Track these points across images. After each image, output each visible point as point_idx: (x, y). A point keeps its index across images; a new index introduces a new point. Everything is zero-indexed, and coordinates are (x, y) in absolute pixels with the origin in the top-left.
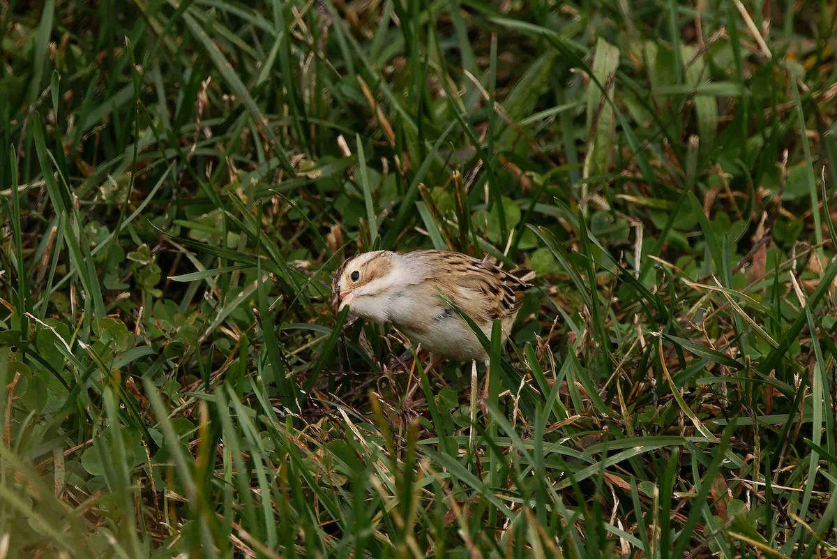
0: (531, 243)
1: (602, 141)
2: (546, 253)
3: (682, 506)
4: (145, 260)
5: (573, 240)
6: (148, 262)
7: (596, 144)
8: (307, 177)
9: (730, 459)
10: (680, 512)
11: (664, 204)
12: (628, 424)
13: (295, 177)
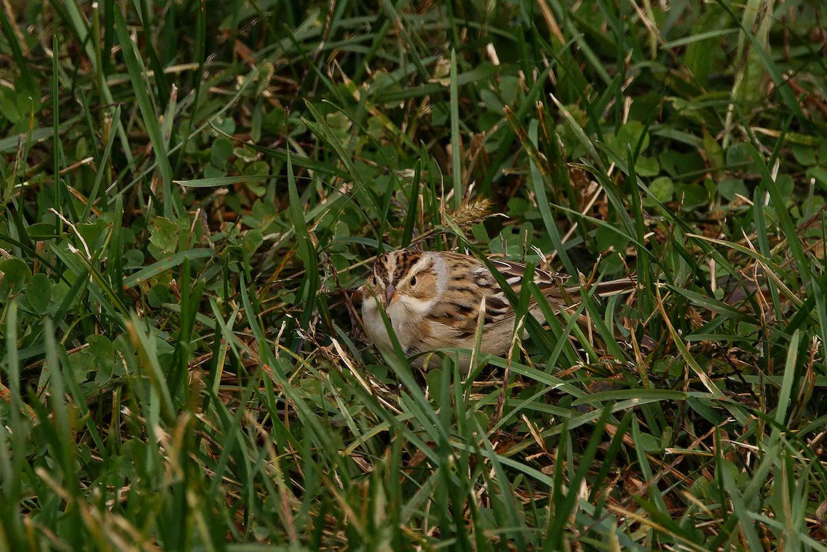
0: (653, 170)
1: (753, 70)
2: (665, 182)
3: (678, 462)
4: (249, 156)
5: (708, 169)
6: (252, 159)
7: (746, 73)
8: (439, 84)
9: (738, 416)
10: (676, 467)
11: (808, 139)
12: (643, 372)
13: (426, 83)
